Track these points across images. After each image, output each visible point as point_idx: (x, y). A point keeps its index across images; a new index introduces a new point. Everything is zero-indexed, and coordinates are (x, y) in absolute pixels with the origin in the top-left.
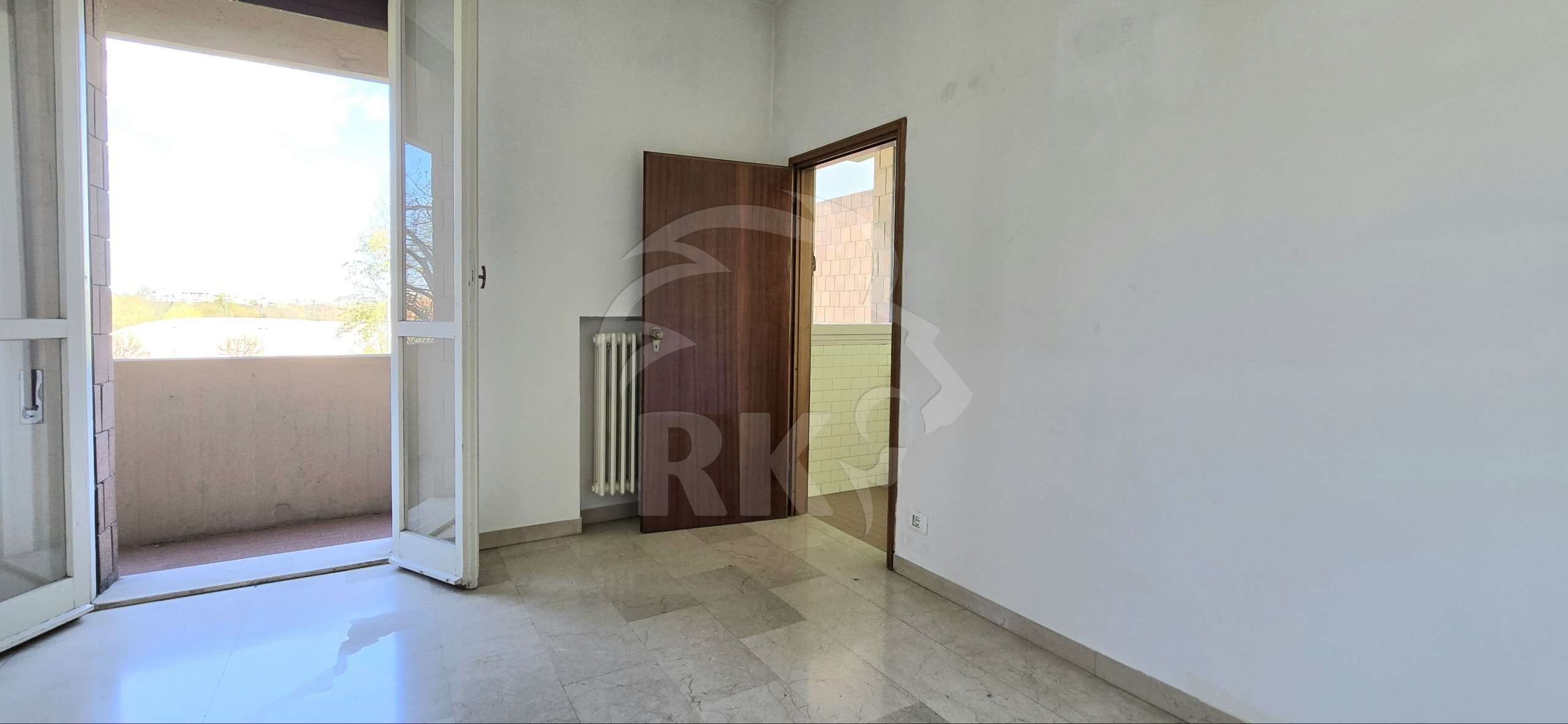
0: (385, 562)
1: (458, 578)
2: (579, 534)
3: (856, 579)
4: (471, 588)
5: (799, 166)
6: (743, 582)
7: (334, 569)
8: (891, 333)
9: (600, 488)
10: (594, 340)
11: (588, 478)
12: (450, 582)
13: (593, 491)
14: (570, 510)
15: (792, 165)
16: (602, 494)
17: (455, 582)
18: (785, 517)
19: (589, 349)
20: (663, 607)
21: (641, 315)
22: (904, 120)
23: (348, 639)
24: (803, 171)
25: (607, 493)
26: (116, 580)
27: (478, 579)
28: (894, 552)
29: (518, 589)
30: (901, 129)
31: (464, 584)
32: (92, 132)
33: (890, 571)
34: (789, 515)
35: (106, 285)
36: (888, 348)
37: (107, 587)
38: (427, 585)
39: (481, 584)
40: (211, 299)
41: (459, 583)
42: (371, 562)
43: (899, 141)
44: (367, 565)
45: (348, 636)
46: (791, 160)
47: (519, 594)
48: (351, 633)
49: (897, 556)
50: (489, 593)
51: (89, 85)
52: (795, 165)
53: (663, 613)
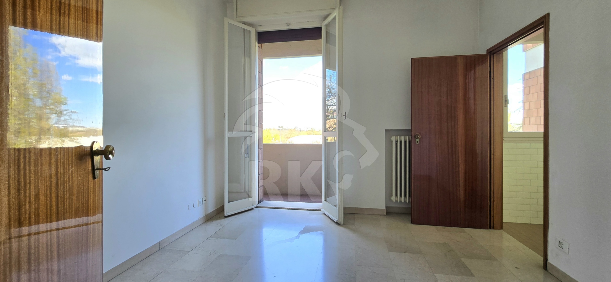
0: (320, 210)
1: (337, 220)
2: (385, 215)
3: (517, 268)
4: (341, 224)
5: (493, 52)
6: (448, 251)
7: (307, 209)
8: (543, 137)
9: (393, 198)
10: (391, 139)
11: (389, 195)
12: (335, 221)
13: (391, 199)
14: (382, 205)
15: (488, 53)
16: (394, 201)
17: (336, 221)
18: (487, 229)
19: (389, 143)
20: (406, 250)
21: (410, 128)
22: (548, 14)
23: (303, 230)
24: (495, 55)
25: (396, 201)
26: (263, 201)
27: (343, 222)
28: (548, 260)
29: (355, 229)
30: (545, 21)
31: (338, 222)
32: (259, 84)
33: (544, 271)
34: (490, 228)
35: (262, 123)
36: (542, 146)
37: (260, 202)
38: (329, 220)
39: (344, 224)
40: (310, 129)
41: (337, 222)
42: (317, 210)
43: (545, 28)
44: (316, 210)
45: (303, 229)
46: (487, 50)
47: (354, 231)
48: (304, 229)
49: (549, 263)
50: (346, 228)
51: (259, 72)
52: (490, 52)
53: (405, 253)
